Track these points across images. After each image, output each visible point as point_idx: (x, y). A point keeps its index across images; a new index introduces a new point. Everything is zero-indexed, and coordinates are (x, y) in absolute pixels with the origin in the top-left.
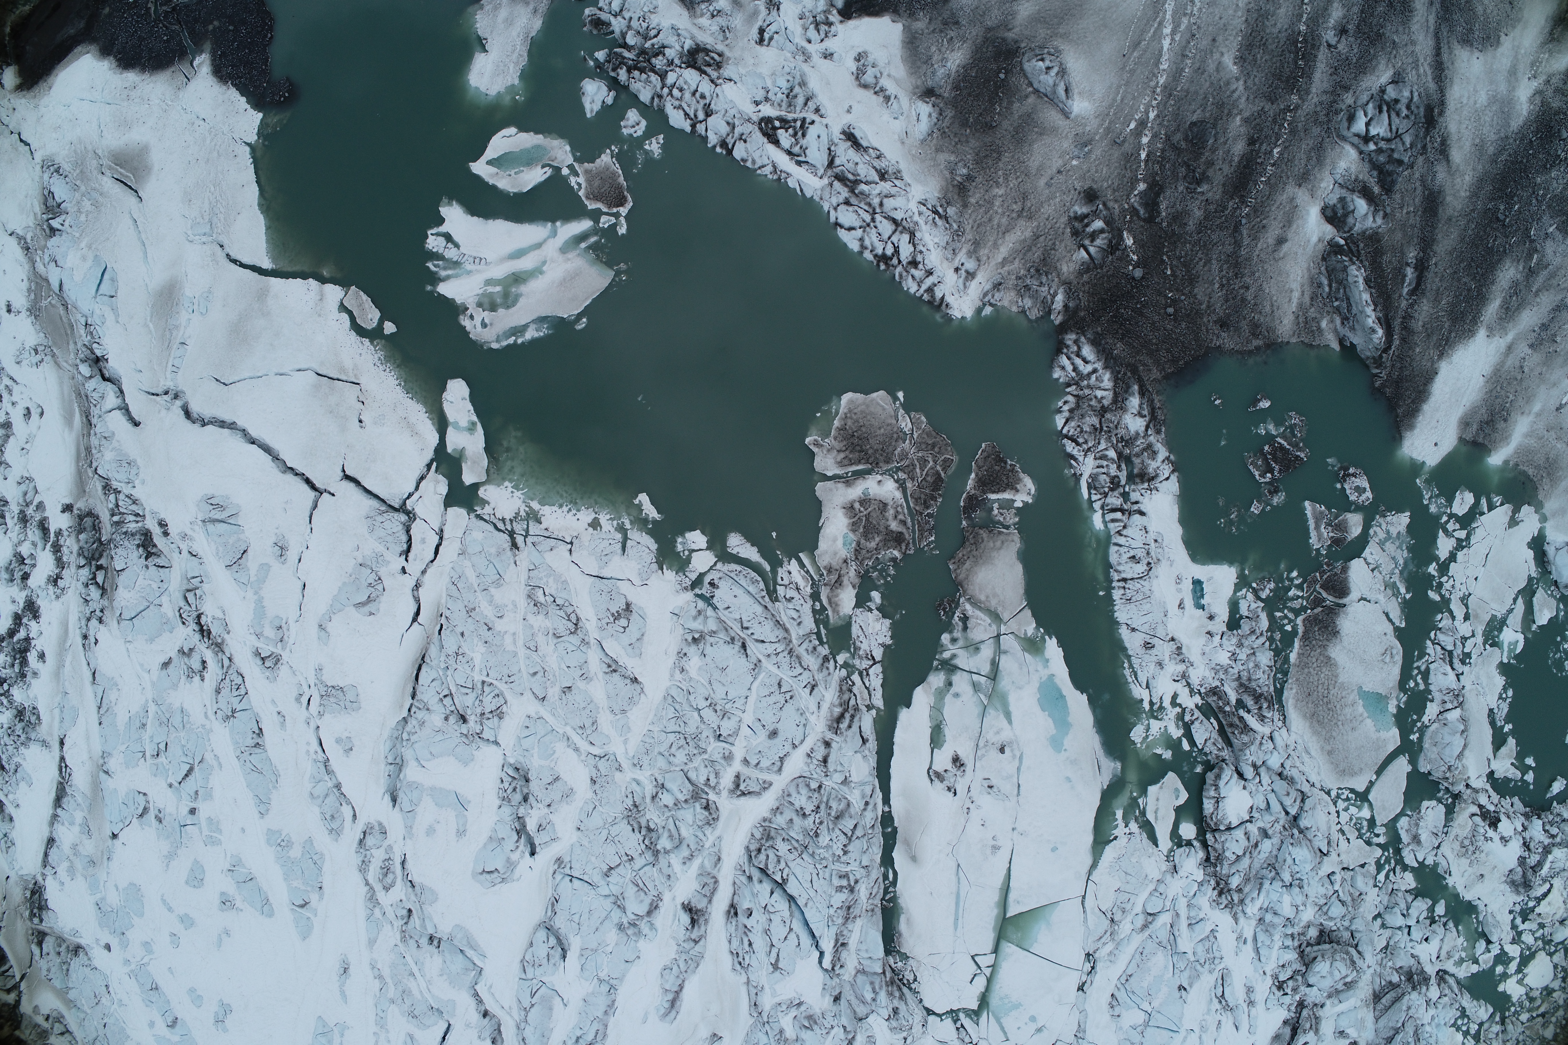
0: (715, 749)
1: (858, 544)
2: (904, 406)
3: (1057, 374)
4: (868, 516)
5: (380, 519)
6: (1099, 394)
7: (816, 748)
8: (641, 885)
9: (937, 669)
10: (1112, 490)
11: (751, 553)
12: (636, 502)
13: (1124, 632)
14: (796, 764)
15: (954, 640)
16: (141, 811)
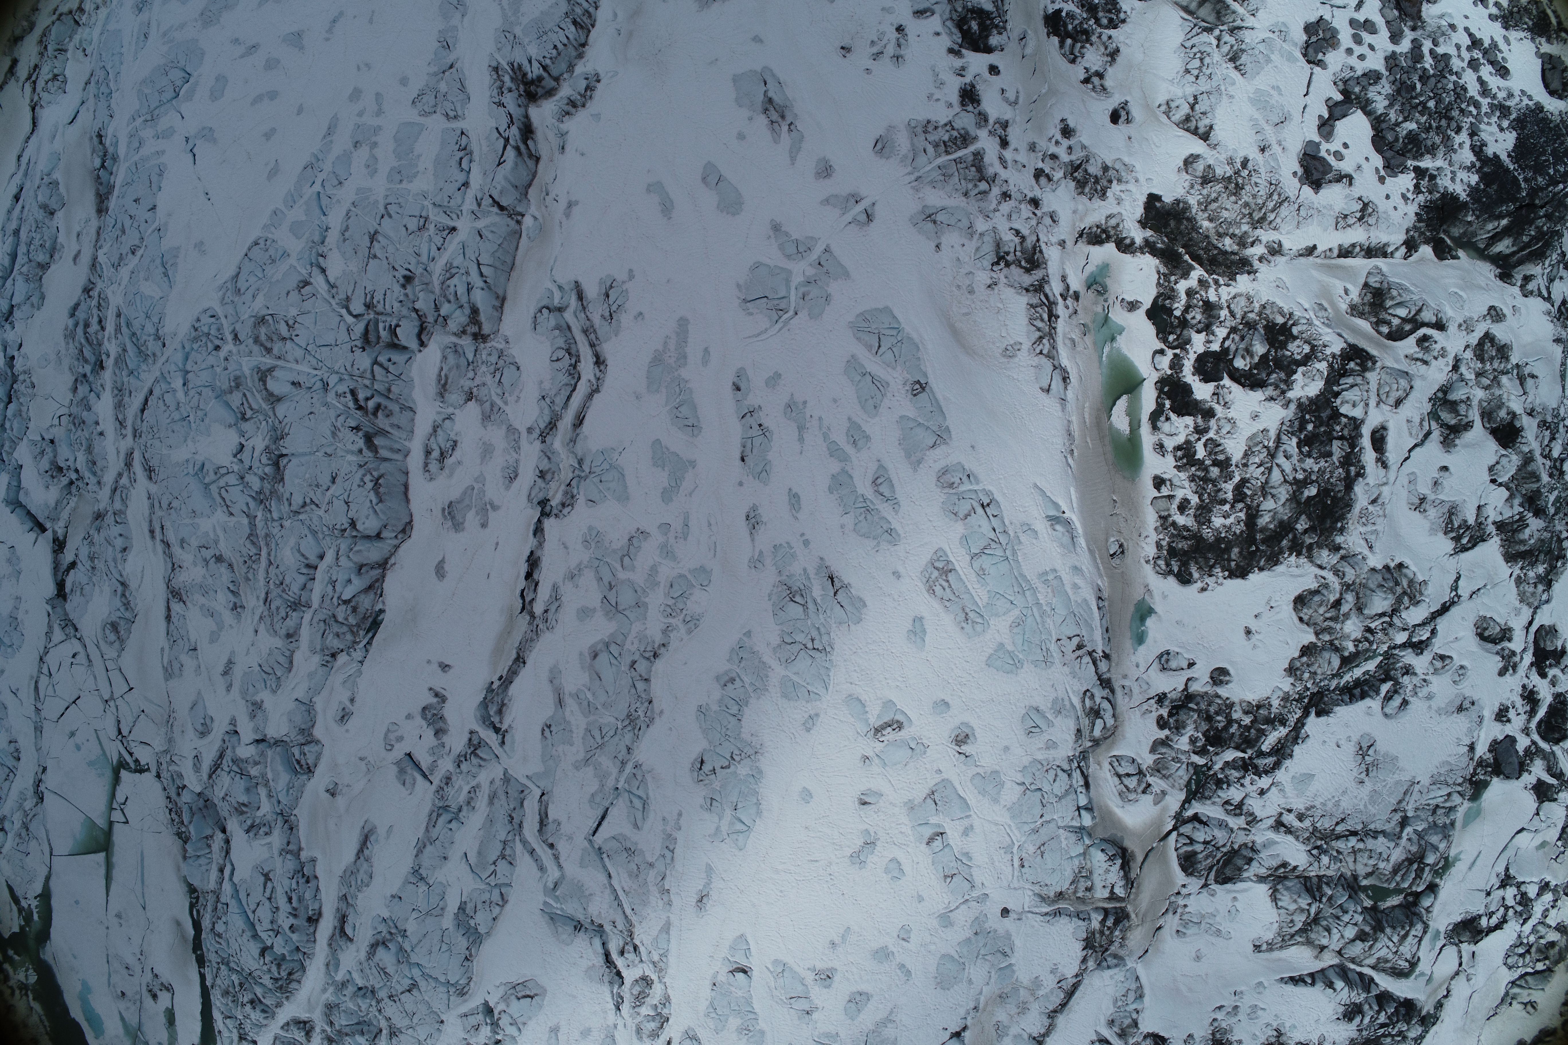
8: (382, 973)
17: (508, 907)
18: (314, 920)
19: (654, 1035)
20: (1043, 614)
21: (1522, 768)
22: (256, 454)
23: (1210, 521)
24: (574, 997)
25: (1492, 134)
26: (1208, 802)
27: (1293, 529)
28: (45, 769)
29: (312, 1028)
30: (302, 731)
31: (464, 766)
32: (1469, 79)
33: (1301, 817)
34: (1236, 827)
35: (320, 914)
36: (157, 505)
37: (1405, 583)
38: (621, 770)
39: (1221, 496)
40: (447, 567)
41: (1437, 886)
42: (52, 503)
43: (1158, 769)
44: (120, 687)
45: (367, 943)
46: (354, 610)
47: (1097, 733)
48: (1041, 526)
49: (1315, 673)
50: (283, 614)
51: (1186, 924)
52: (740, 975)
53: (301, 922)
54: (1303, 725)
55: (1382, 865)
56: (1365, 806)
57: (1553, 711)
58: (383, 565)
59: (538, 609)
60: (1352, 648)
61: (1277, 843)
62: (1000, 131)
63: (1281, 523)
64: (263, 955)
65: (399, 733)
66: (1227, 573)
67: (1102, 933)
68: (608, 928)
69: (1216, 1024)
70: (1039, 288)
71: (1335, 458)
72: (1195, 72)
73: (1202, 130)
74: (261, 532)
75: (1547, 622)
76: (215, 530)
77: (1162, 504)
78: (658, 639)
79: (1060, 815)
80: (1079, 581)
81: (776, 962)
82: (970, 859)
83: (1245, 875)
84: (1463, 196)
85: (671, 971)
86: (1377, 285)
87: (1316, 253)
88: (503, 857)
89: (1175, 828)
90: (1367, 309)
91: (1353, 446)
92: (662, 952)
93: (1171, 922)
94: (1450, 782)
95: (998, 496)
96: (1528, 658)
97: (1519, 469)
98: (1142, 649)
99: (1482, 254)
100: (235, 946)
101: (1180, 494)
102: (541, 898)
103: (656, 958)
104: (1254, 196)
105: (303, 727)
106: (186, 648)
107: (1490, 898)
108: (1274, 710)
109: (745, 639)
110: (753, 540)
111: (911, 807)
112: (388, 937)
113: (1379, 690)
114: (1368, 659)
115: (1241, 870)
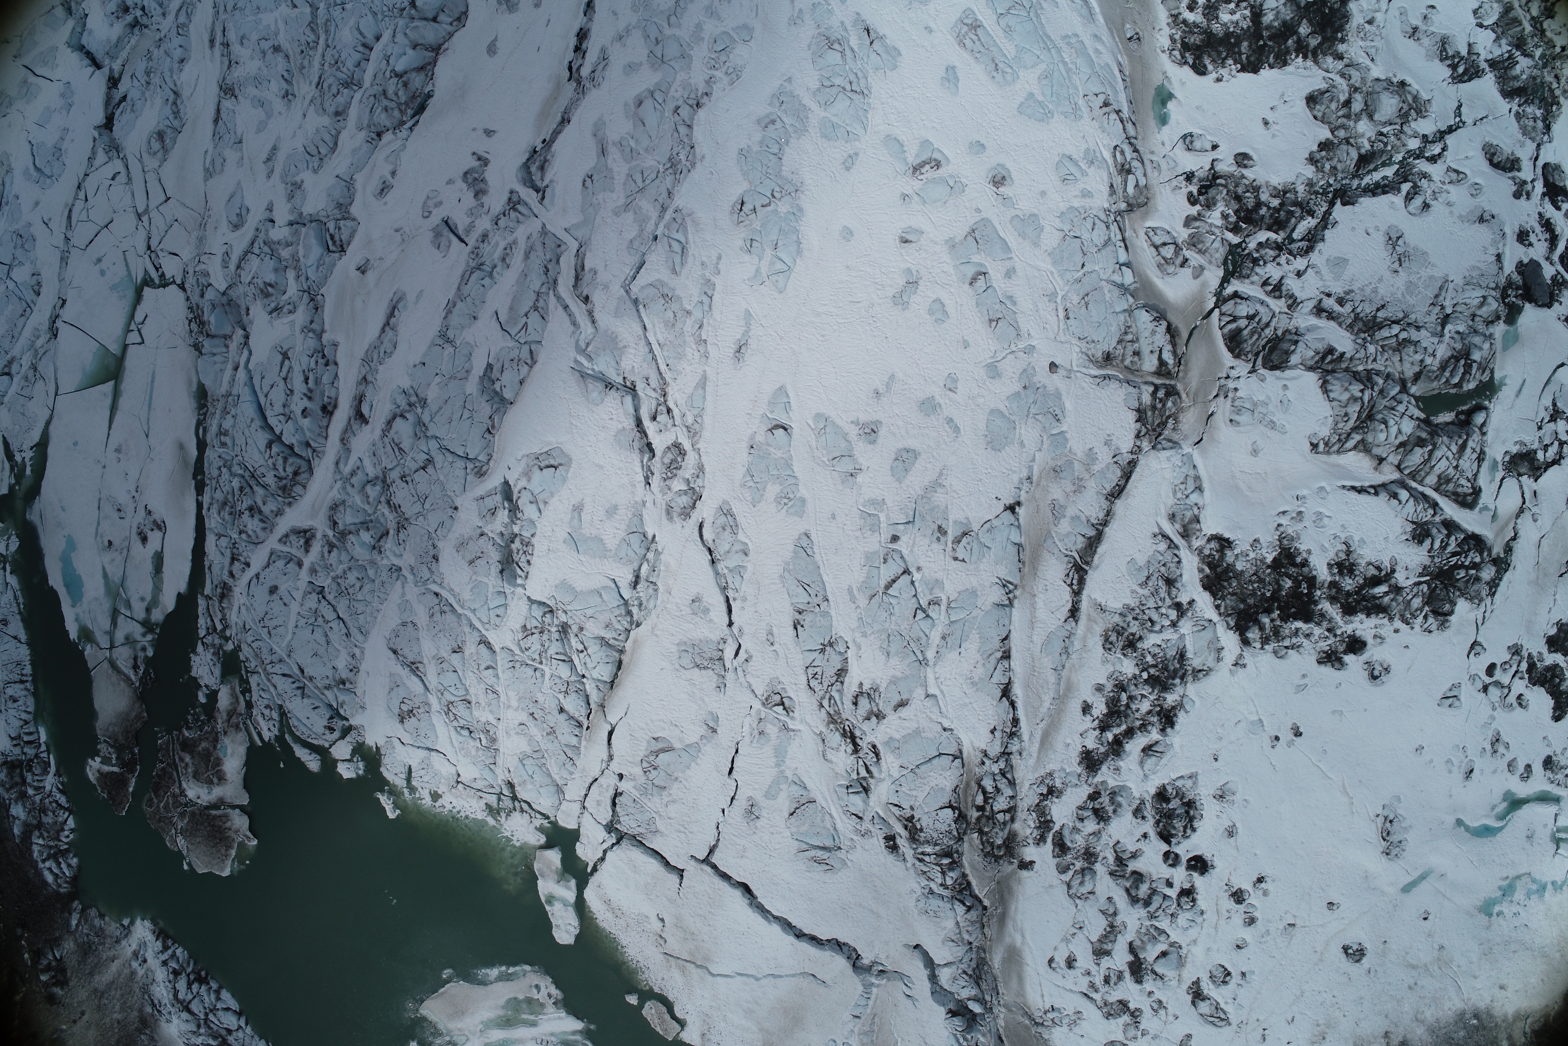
0: (324, 580)
1: (215, 747)
2: (183, 857)
3: (74, 861)
4: (207, 770)
5: (641, 830)
6: (41, 841)
7: (240, 573)
8: (396, 450)
9: (157, 625)
10: (32, 760)
11: (301, 753)
12: (398, 812)
13: (23, 637)
14: (258, 559)
15: (144, 649)
16: (964, 540)
17: (537, 367)
18: (328, 410)
19: (686, 514)
20: (1068, 71)
21: (1552, 297)
23: (1217, 18)
24: (601, 467)
26: (1247, 281)
27: (1296, 32)
28: (64, 302)
29: (313, 535)
30: (340, 206)
31: (502, 223)
33: (1341, 302)
34: (1277, 311)
35: (335, 406)
36: (222, 9)
37: (1410, 99)
38: (661, 217)
40: (498, 44)
41: (1488, 408)
42: (114, 40)
43: (1194, 242)
44: (157, 196)
45: (383, 420)
46: (405, 85)
47: (1130, 189)
49: (1336, 168)
50: (334, 90)
51: (1238, 411)
52: (780, 433)
53: (314, 407)
54: (1330, 214)
55: (1429, 360)
56: (1403, 294)
58: (437, 49)
59: (585, 72)
60: (1367, 146)
61: (1319, 328)
63: (1284, 23)
64: (270, 448)
65: (438, 199)
66: (1239, 66)
67: (1154, 408)
68: (640, 386)
74: (321, 21)
75: (1552, 160)
76: (276, 23)
77: (1173, 4)
78: (702, 88)
79: (1101, 265)
80: (1100, 48)
81: (818, 416)
82: (1014, 303)
83: (1292, 360)
85: (706, 434)
88: (536, 309)
89: (1216, 306)
92: (696, 412)
93: (1222, 408)
94: (1484, 285)
96: (1540, 188)
97: (1502, 16)
98: (1166, 129)
100: (240, 441)
102: (573, 354)
103: (690, 420)
105: (341, 201)
106: (232, 141)
107: (1543, 431)
108: (1300, 196)
109: (786, 84)
111: (952, 245)
112: (407, 408)
113: (1399, 191)
114: (1384, 165)
115: (1288, 353)
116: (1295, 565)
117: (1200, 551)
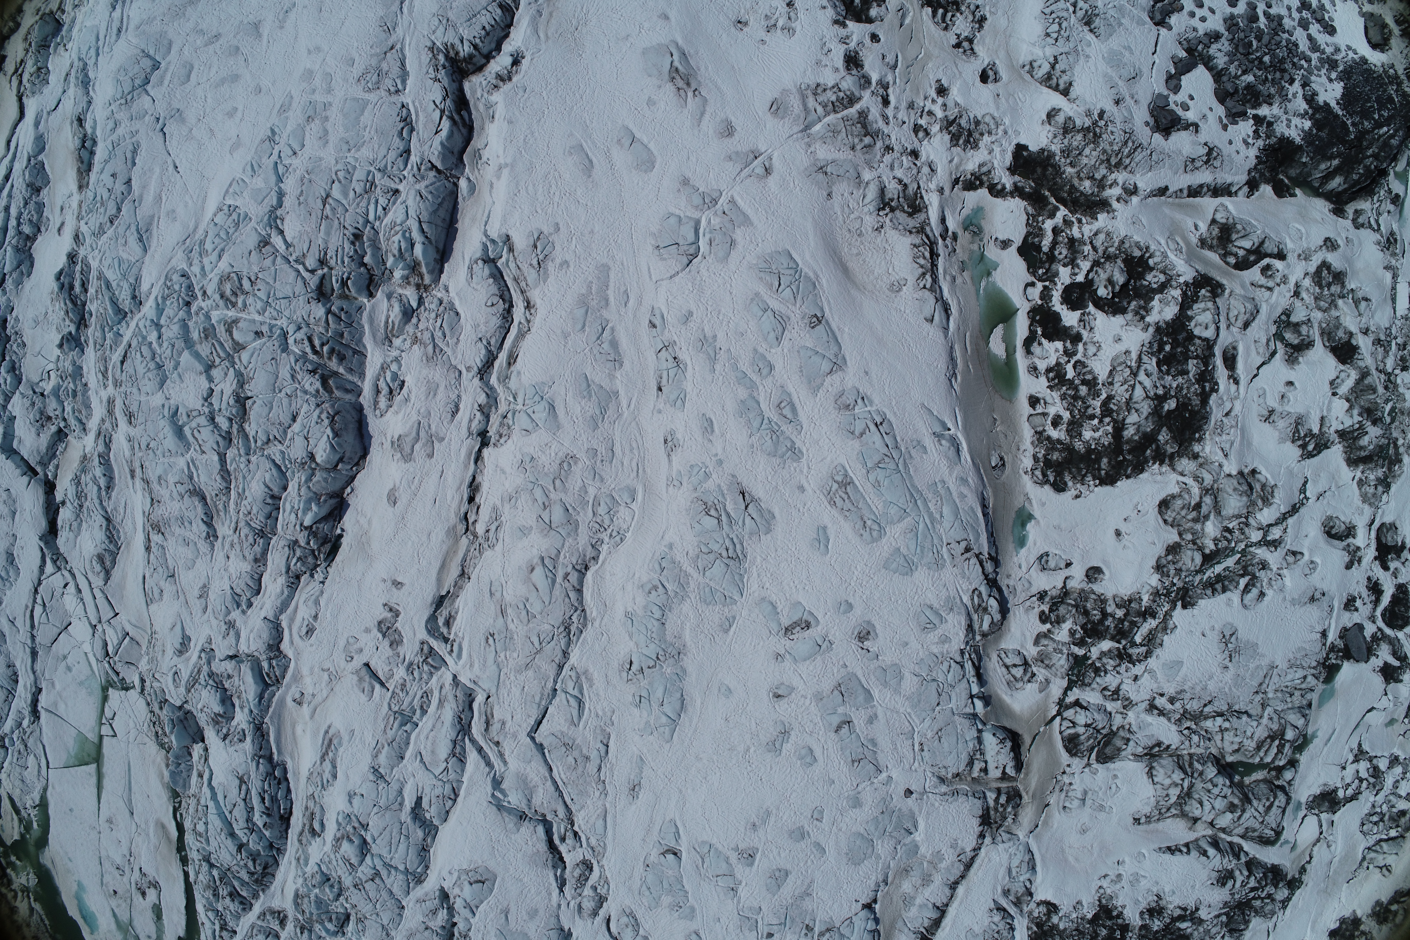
16: (827, 935)
17: (459, 801)
18: (285, 818)
19: (595, 913)
20: (933, 520)
21: (1369, 652)
22: (225, 398)
23: (1080, 435)
24: (521, 881)
25: (1322, 84)
26: (1088, 689)
27: (1155, 442)
28: (40, 690)
29: (286, 917)
30: (271, 646)
31: (417, 674)
32: (1300, 36)
33: (1172, 701)
34: (1113, 711)
35: (291, 812)
36: (137, 446)
37: (1258, 487)
38: (558, 675)
39: (1090, 411)
40: (397, 494)
41: (1297, 761)
42: (43, 449)
44: (106, 613)
45: (333, 837)
46: (315, 535)
47: (986, 627)
48: (929, 442)
49: (1181, 570)
50: (252, 541)
51: (1072, 800)
52: (670, 857)
53: (274, 820)
54: (1171, 617)
55: (1246, 742)
56: (1230, 689)
57: (1395, 600)
58: (342, 494)
59: (480, 529)
60: (1212, 547)
61: (1151, 724)
62: (881, 91)
63: (1145, 435)
64: (240, 852)
65: (358, 646)
66: (1097, 481)
67: (996, 810)
68: (550, 817)
69: (1102, 891)
70: (921, 230)
71: (1191, 375)
72: (1055, 35)
73: (1062, 86)
74: (229, 468)
75: (1388, 519)
76: (188, 467)
77: (1038, 420)
78: (590, 553)
79: (955, 702)
80: (965, 491)
81: (703, 843)
82: (875, 745)
83: (1123, 753)
84: (1298, 140)
85: (608, 855)
86: (1224, 221)
87: (1168, 193)
88: (454, 755)
89: (1059, 713)
90: (1215, 242)
91: (1206, 364)
92: (599, 837)
93: (1058, 799)
94: (1306, 665)
95: (890, 416)
96: (1371, 553)
97: (1358, 382)
98: (1023, 551)
99: (1316, 193)
100: (214, 844)
101: (1052, 411)
102: (489, 791)
103: (594, 843)
104: (1111, 144)
105: (272, 642)
106: (165, 575)
107: (1345, 772)
108: (1144, 603)
109: (667, 550)
110: (670, 461)
111: (820, 698)
112: (352, 831)
113: (1238, 583)
114: (1227, 556)
115: (1119, 750)
116: (1111, 918)
117: (1030, 913)
